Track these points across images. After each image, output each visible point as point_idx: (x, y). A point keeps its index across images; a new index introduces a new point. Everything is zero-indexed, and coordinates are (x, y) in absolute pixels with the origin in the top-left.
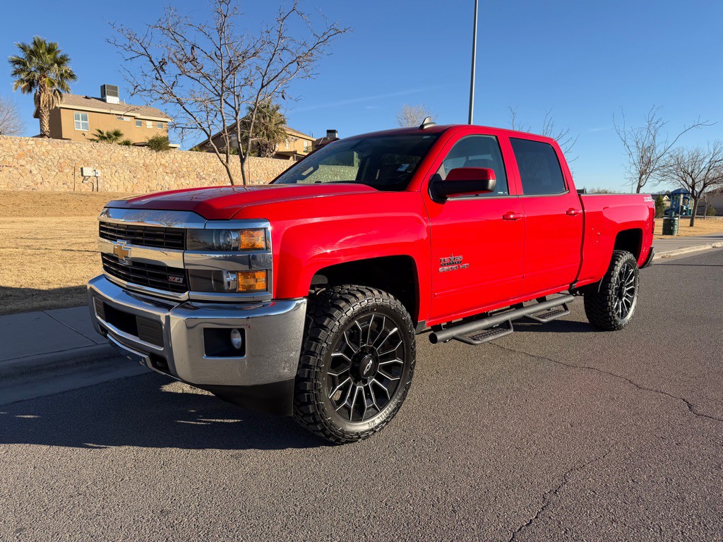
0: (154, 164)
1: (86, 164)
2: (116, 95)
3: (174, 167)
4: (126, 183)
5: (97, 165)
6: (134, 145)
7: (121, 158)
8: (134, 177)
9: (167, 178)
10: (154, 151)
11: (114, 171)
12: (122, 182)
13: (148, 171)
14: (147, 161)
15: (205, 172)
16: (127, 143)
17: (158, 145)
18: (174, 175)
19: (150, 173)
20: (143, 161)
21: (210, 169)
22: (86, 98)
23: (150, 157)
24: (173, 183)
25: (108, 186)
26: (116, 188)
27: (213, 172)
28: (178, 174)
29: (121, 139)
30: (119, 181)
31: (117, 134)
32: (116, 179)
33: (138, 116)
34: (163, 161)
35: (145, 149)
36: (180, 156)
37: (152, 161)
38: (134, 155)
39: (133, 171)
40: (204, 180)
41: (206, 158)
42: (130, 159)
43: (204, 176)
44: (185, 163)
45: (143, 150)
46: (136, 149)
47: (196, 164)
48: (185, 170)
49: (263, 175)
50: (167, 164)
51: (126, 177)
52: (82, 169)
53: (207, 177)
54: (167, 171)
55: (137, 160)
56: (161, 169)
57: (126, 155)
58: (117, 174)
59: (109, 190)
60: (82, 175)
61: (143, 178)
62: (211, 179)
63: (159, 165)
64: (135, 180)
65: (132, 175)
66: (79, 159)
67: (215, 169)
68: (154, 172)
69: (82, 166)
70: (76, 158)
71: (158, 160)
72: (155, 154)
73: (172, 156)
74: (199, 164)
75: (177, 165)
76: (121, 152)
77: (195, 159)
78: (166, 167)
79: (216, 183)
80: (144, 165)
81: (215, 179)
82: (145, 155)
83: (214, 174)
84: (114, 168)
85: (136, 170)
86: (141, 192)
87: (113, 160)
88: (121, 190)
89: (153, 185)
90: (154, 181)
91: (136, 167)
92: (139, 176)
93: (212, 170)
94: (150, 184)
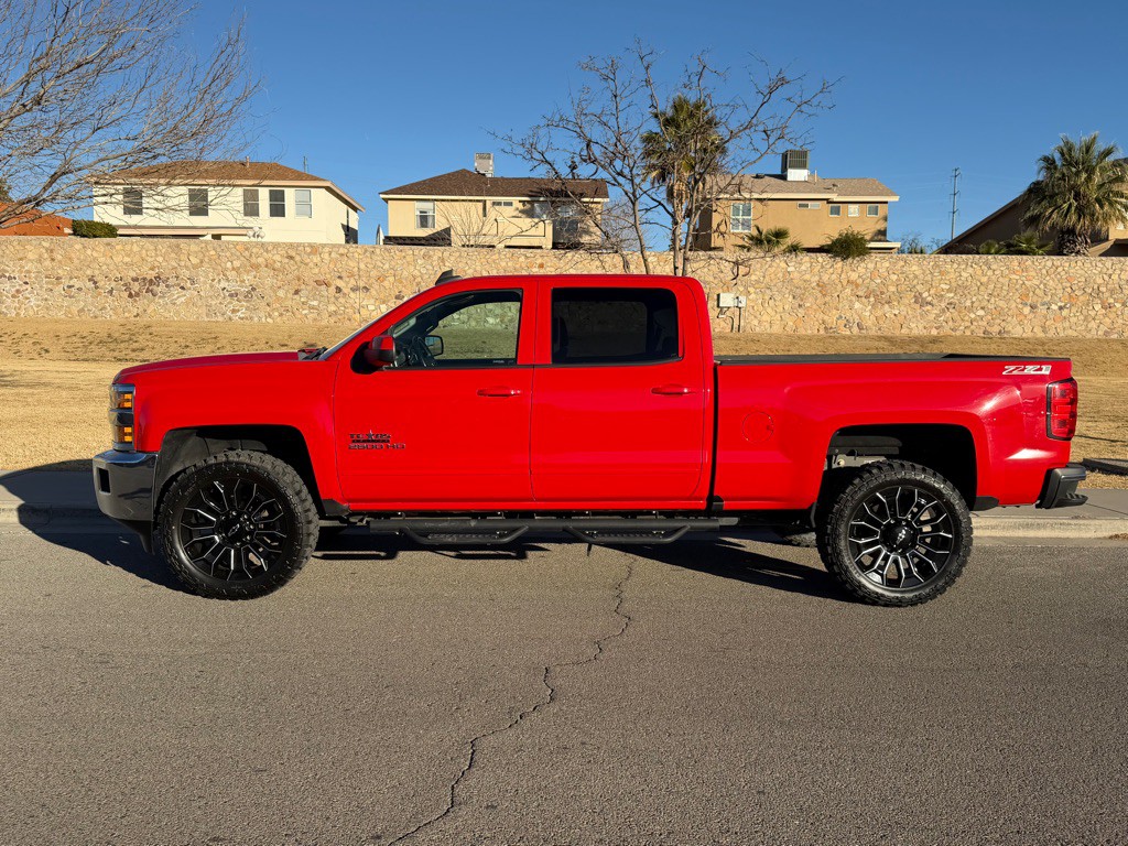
0: (837, 282)
1: (725, 288)
2: (803, 165)
3: (873, 286)
4: (786, 316)
5: (741, 289)
6: (810, 250)
7: (780, 275)
8: (800, 306)
9: (857, 305)
10: (839, 259)
11: (767, 298)
12: (778, 316)
13: (824, 295)
14: (825, 278)
15: (932, 292)
16: (794, 249)
17: (846, 247)
18: (872, 299)
19: (827, 299)
20: (817, 278)
21: (943, 286)
22: (757, 177)
23: (831, 270)
24: (868, 314)
25: (756, 322)
26: (768, 326)
27: (949, 291)
28: (878, 297)
30: (774, 313)
31: (780, 234)
32: (769, 310)
33: (835, 197)
34: (854, 276)
35: (821, 257)
36: (887, 265)
37: (834, 277)
38: (803, 268)
39: (799, 297)
40: (929, 307)
41: (936, 265)
42: (796, 275)
43: (929, 299)
44: (894, 277)
45: (820, 259)
46: (806, 258)
47: (916, 277)
48: (892, 289)
49: (1060, 292)
50: (860, 281)
51: (787, 307)
52: (718, 295)
53: (935, 302)
54: (858, 293)
55: (807, 277)
56: (848, 291)
57: (789, 269)
58: (771, 302)
59: (757, 330)
60: (718, 306)
61: (815, 307)
62: (943, 305)
63: (845, 283)
64: (801, 310)
65: (796, 303)
66: (716, 282)
67: (954, 285)
68: (836, 295)
69: (720, 291)
70: (711, 279)
71: (843, 276)
72: (840, 264)
73: (871, 266)
74: (921, 277)
75: (879, 281)
76: (782, 264)
77: (914, 268)
78: (857, 286)
79: (953, 311)
80: (818, 285)
81: (951, 304)
82: (822, 267)
83: (952, 295)
84: (768, 291)
85: (803, 294)
86: (809, 332)
87: (767, 278)
88: (777, 329)
89: (831, 319)
90: (834, 312)
91: (805, 289)
92: (808, 305)
93: (948, 287)
94: (826, 318)
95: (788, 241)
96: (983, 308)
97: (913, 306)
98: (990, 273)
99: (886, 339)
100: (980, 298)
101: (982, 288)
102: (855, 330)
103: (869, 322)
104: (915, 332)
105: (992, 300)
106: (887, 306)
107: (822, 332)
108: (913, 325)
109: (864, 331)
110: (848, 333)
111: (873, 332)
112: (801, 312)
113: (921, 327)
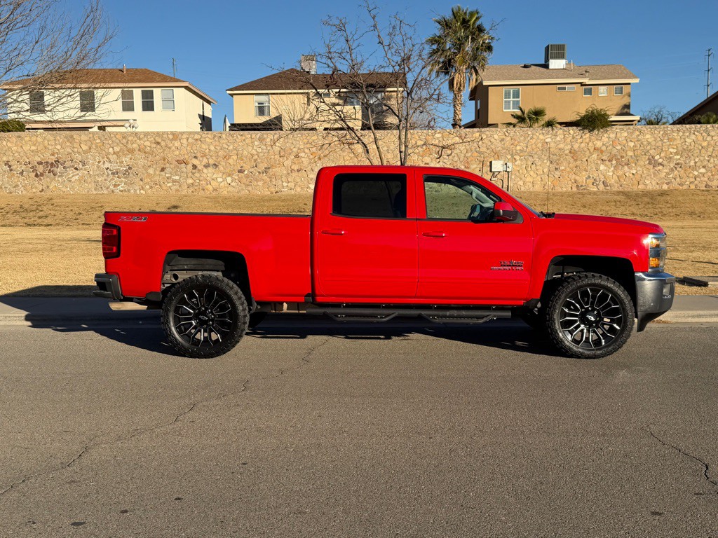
0: (585, 149)
1: (496, 156)
2: (561, 56)
3: (614, 151)
4: (545, 178)
5: (509, 157)
7: (540, 145)
8: (556, 169)
9: (602, 167)
10: (586, 131)
11: (530, 163)
12: (539, 178)
13: (576, 160)
14: (576, 146)
15: (662, 155)
16: (550, 124)
17: (592, 122)
18: (614, 162)
19: (578, 163)
20: (569, 147)
21: (671, 150)
22: (525, 66)
23: (581, 140)
24: (611, 174)
25: (521, 183)
26: (531, 185)
27: (676, 154)
28: (619, 161)
29: (544, 119)
30: (535, 176)
31: (538, 113)
32: (532, 173)
33: (587, 81)
34: (599, 144)
35: (572, 130)
36: (625, 134)
37: (583, 145)
38: (558, 139)
39: (555, 161)
40: (660, 167)
41: (665, 134)
42: (552, 144)
43: (660, 161)
44: (632, 144)
45: (571, 132)
46: (560, 131)
47: (649, 143)
48: (630, 153)
50: (604, 148)
51: (545, 170)
52: (491, 163)
53: (665, 163)
54: (603, 158)
55: (561, 146)
56: (595, 156)
57: (547, 140)
58: (533, 167)
59: (523, 189)
60: (491, 171)
61: (568, 169)
62: (672, 165)
63: (592, 150)
64: (557, 172)
65: (553, 167)
66: (488, 152)
67: (680, 149)
68: (585, 159)
69: (492, 159)
70: (484, 149)
71: (590, 144)
72: (588, 135)
73: (612, 136)
74: (653, 143)
75: (619, 147)
76: (541, 137)
77: (648, 136)
78: (602, 152)
79: (680, 169)
80: (570, 152)
81: (678, 164)
82: (573, 138)
83: (679, 157)
84: (530, 158)
85: (559, 160)
86: (564, 189)
87: (529, 148)
88: (538, 188)
89: (582, 178)
90: (584, 173)
91: (560, 155)
92: (563, 168)
93: (675, 151)
94: (577, 178)
95: (546, 118)
96: (704, 167)
97: (647, 166)
98: (709, 138)
99: (624, 193)
100: (702, 158)
101: (703, 151)
102: (601, 187)
103: (612, 180)
104: (650, 187)
105: (712, 160)
106: (626, 167)
107: (575, 189)
108: (647, 182)
109: (608, 188)
110: (595, 189)
111: (615, 189)
112: (557, 174)
113: (654, 183)
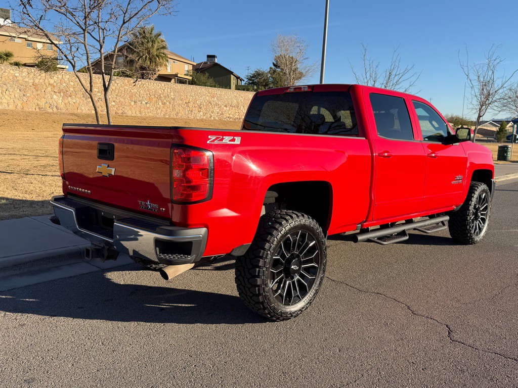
0: (43, 83)
3: (62, 87)
4: (16, 101)
6: (25, 65)
7: (11, 77)
8: (24, 95)
9: (55, 97)
10: (43, 71)
11: (4, 90)
12: (12, 100)
13: (37, 90)
14: (37, 81)
16: (17, 64)
17: (45, 65)
18: (62, 94)
19: (39, 92)
20: (32, 81)
23: (39, 77)
24: (60, 101)
26: (6, 105)
28: (65, 93)
29: (13, 60)
30: (9, 99)
31: (8, 55)
32: (6, 97)
34: (52, 81)
35: (33, 69)
36: (68, 77)
37: (41, 81)
38: (24, 74)
39: (23, 90)
42: (20, 78)
44: (72, 84)
45: (33, 71)
46: (25, 69)
48: (72, 89)
49: (145, 96)
50: (55, 84)
51: (16, 95)
54: (55, 91)
55: (27, 80)
56: (49, 89)
57: (16, 75)
58: (7, 92)
61: (32, 96)
63: (47, 85)
64: (25, 98)
65: (21, 94)
68: (43, 90)
71: (46, 81)
72: (44, 74)
73: (60, 77)
75: (65, 85)
76: (12, 72)
78: (54, 87)
79: (101, 102)
80: (33, 84)
81: (100, 98)
82: (34, 75)
83: (100, 94)
84: (4, 86)
85: (26, 89)
86: (31, 110)
87: (3, 79)
88: (12, 107)
89: (42, 103)
90: (43, 99)
91: (26, 86)
92: (29, 95)
93: (98, 90)
94: (39, 102)
96: (114, 101)
97: (82, 98)
98: (116, 85)
99: (72, 114)
100: (113, 96)
101: (113, 92)
102: (55, 109)
103: (62, 106)
104: (84, 112)
105: (118, 98)
106: (70, 98)
107: (37, 110)
108: (83, 108)
109: (59, 110)
110: (52, 111)
111: (64, 111)
112: (25, 99)
113: (87, 109)
